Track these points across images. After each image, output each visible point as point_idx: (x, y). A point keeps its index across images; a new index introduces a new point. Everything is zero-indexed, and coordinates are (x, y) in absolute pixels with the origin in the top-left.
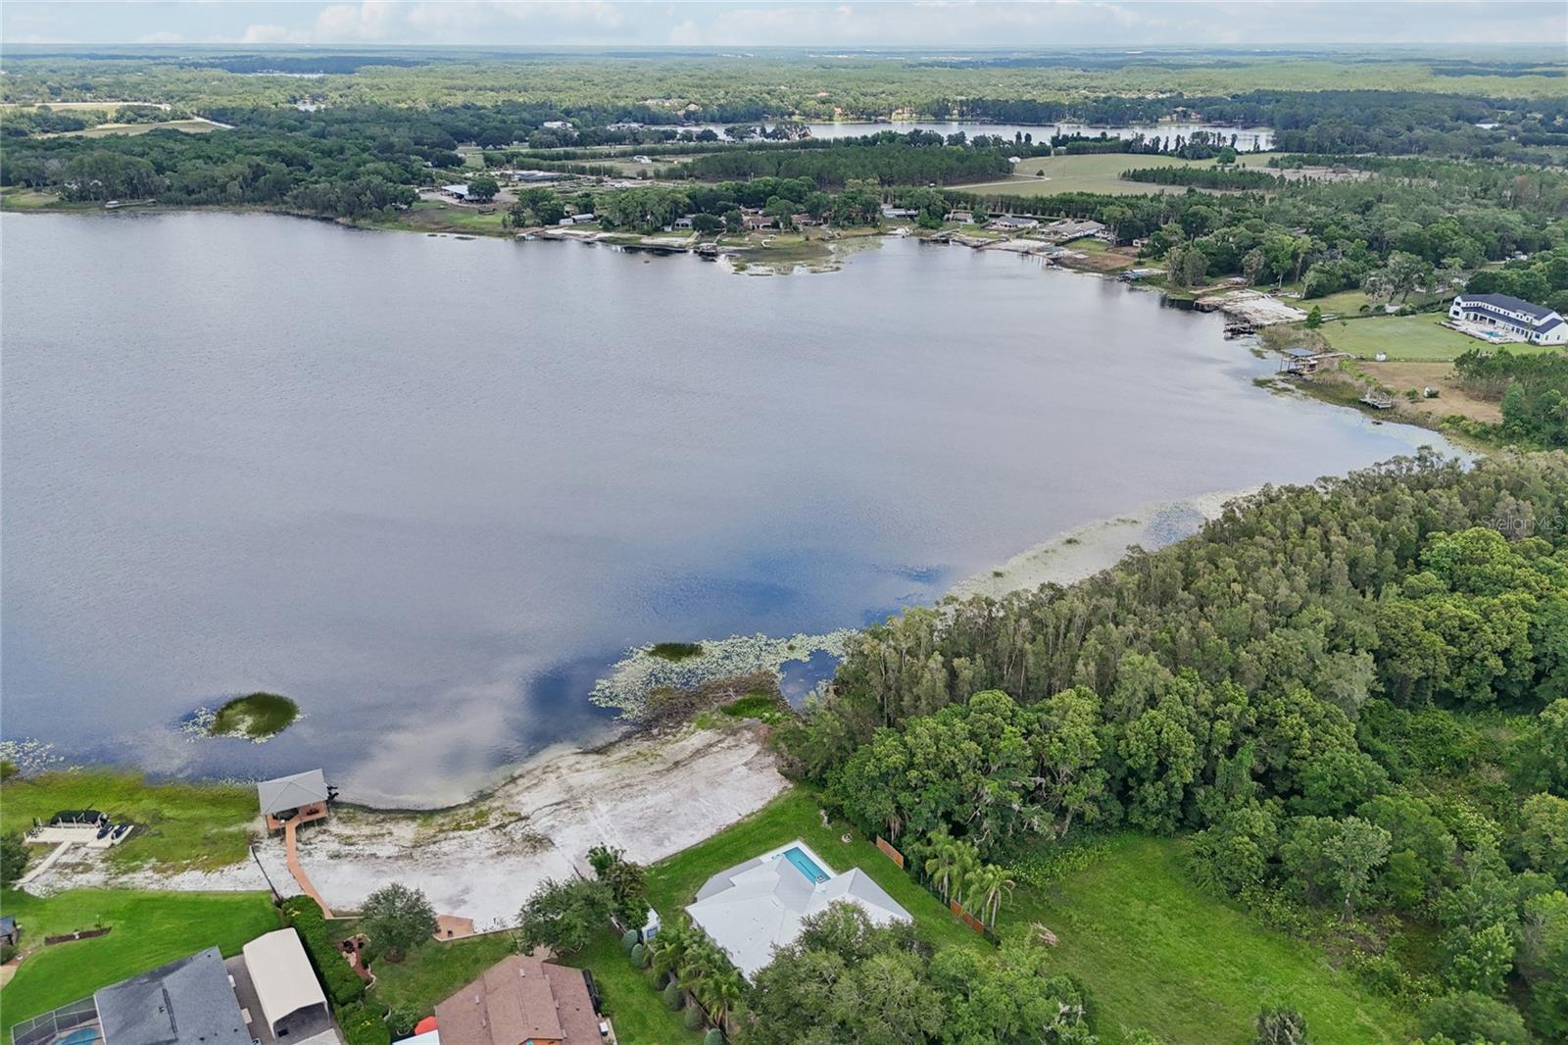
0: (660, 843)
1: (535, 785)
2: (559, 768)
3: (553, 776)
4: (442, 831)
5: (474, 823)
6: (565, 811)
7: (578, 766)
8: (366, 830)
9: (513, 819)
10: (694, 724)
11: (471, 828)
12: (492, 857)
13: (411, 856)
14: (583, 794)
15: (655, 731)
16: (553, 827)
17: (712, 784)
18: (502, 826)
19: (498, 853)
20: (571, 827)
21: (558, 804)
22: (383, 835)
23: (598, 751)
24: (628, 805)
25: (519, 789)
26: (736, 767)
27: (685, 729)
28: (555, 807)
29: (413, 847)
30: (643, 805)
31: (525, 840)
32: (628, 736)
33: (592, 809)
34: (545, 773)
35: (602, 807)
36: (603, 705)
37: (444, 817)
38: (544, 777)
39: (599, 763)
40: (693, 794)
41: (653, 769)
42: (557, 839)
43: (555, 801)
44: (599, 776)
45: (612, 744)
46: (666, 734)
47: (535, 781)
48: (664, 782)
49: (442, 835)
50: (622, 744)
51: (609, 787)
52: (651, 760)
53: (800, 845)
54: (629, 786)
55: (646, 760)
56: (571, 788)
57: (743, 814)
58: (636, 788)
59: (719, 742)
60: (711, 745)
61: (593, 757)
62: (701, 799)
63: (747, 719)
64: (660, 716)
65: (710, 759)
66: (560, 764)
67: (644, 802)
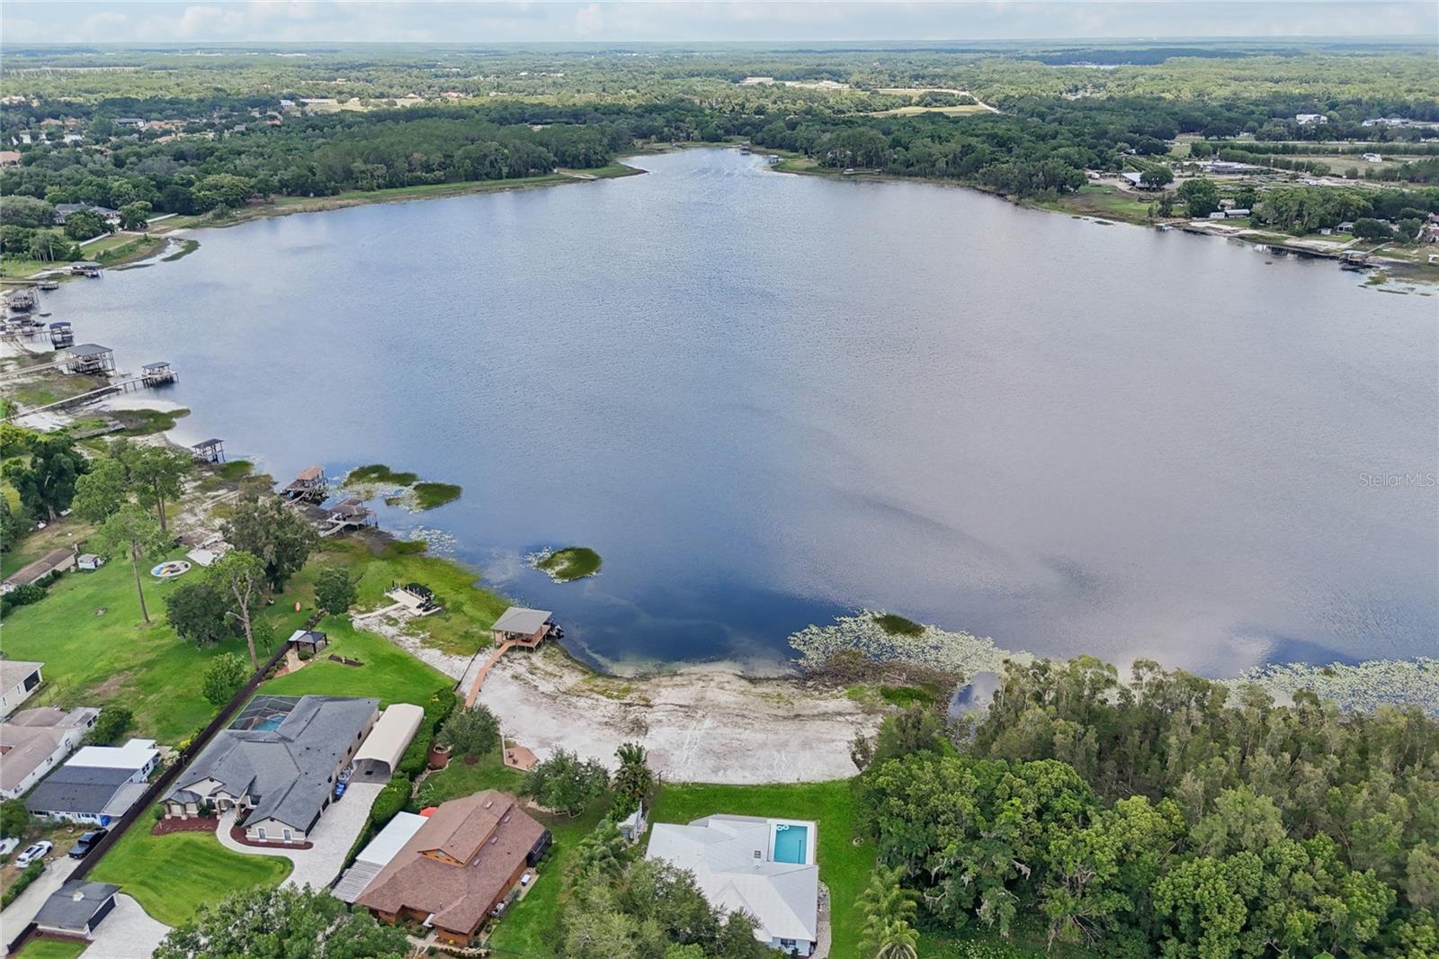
0: (716, 770)
1: (683, 685)
2: (712, 680)
3: (701, 684)
4: (591, 690)
5: (616, 694)
6: (680, 714)
7: (726, 685)
8: (551, 668)
9: (642, 703)
10: (846, 691)
11: (610, 697)
12: (600, 723)
13: (554, 698)
14: (706, 707)
15: (810, 683)
16: (659, 721)
17: (805, 745)
18: (630, 705)
19: (606, 723)
20: (673, 728)
21: (681, 706)
22: (556, 676)
23: (753, 681)
24: (728, 731)
25: (670, 683)
26: (840, 740)
27: (835, 692)
28: (677, 708)
29: (564, 693)
30: (737, 736)
31: (632, 722)
32: (786, 678)
33: (700, 721)
34: (698, 679)
35: (708, 723)
36: (794, 646)
38: (695, 682)
39: (743, 689)
40: (783, 745)
41: (775, 712)
42: (652, 732)
43: (683, 703)
44: (732, 699)
45: (768, 679)
46: (816, 689)
47: (685, 683)
48: (772, 725)
49: (588, 693)
50: (775, 682)
51: (728, 711)
52: (781, 704)
53: (811, 826)
54: (744, 716)
55: (778, 703)
56: (703, 698)
57: (801, 780)
58: (746, 720)
59: (850, 714)
60: (840, 714)
61: (744, 682)
62: (783, 752)
63: (893, 706)
64: (827, 673)
65: (827, 724)
66: (716, 678)
67: (740, 734)
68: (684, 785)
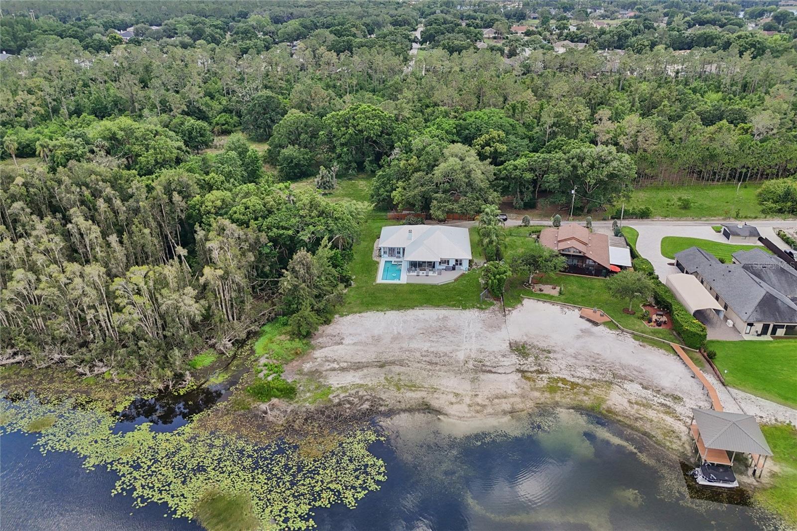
0: (445, 318)
1: (497, 397)
2: (469, 406)
3: (479, 400)
4: (587, 388)
5: (560, 384)
6: (488, 364)
7: (454, 400)
8: (651, 414)
9: (529, 374)
10: (331, 396)
11: (564, 381)
12: (555, 352)
13: (615, 376)
14: (466, 372)
15: (366, 406)
16: (504, 356)
17: (377, 339)
18: (540, 372)
19: (550, 352)
20: (491, 350)
21: (490, 372)
22: (637, 403)
23: (426, 408)
24: (442, 349)
25: (512, 400)
26: (349, 344)
27: (342, 395)
28: (494, 370)
29: (611, 383)
30: (433, 344)
31: (528, 355)
32: (390, 413)
33: (469, 357)
34: (484, 406)
35: (461, 356)
36: (381, 462)
37: (582, 401)
38: (487, 402)
39: (436, 395)
40: (396, 338)
41: (403, 369)
42: (505, 346)
43: (491, 376)
44: (444, 382)
45: (410, 410)
46: (361, 398)
47: (496, 401)
48: (404, 356)
49: (588, 383)
50: (403, 406)
51: (445, 368)
52: (396, 378)
53: (380, 279)
54: (430, 363)
55: (400, 380)
56: (473, 381)
57: (383, 313)
58: (427, 359)
59: (334, 370)
60: (343, 369)
61: (435, 404)
62: (396, 333)
63: (289, 381)
64: (345, 421)
65: (358, 359)
66: (466, 409)
67: (431, 347)
68: (465, 308)
